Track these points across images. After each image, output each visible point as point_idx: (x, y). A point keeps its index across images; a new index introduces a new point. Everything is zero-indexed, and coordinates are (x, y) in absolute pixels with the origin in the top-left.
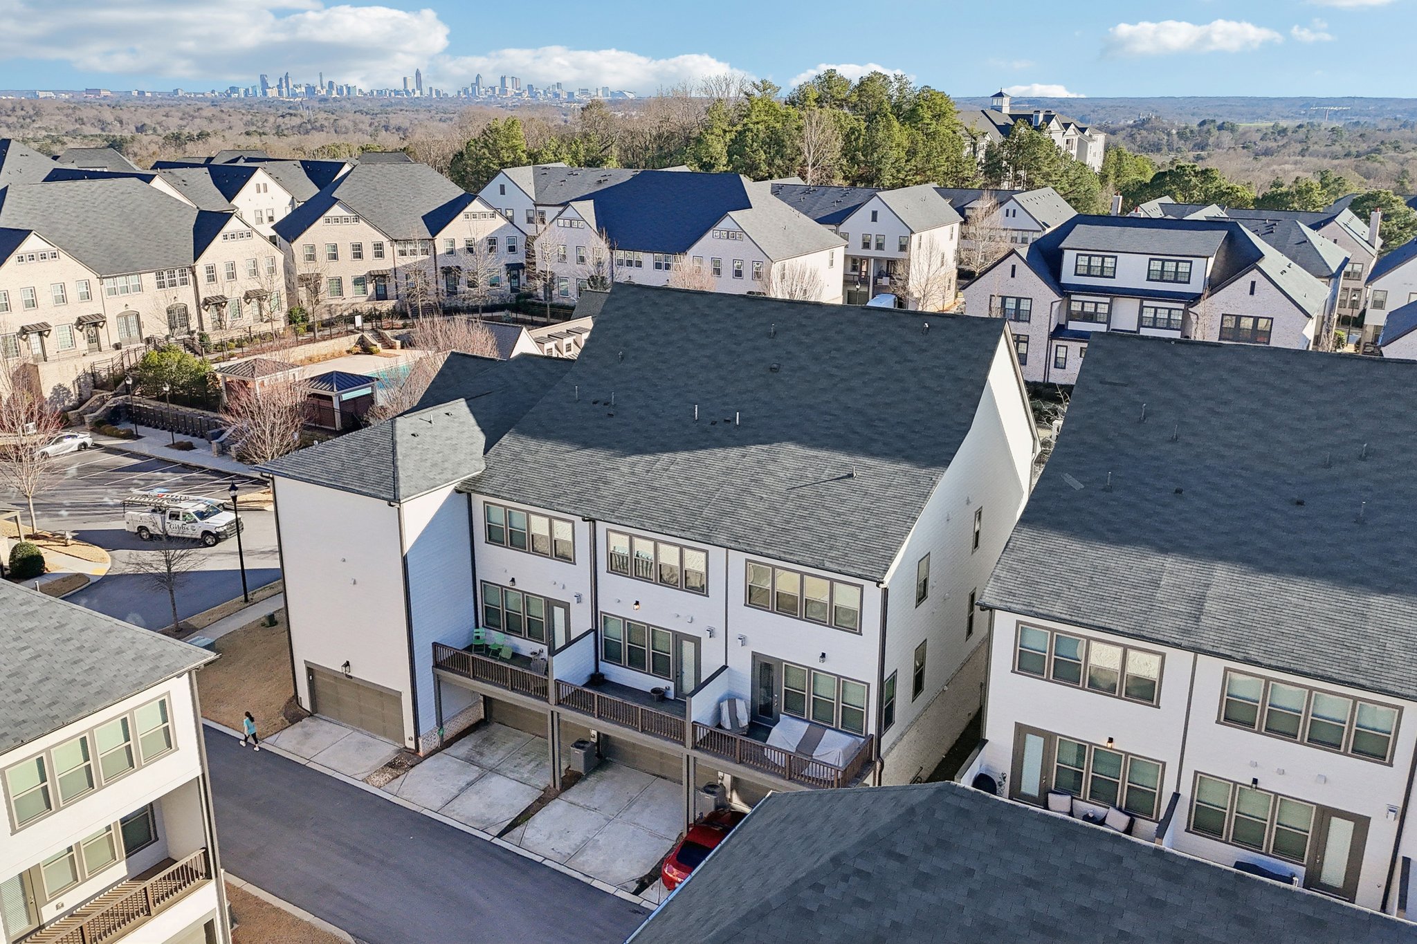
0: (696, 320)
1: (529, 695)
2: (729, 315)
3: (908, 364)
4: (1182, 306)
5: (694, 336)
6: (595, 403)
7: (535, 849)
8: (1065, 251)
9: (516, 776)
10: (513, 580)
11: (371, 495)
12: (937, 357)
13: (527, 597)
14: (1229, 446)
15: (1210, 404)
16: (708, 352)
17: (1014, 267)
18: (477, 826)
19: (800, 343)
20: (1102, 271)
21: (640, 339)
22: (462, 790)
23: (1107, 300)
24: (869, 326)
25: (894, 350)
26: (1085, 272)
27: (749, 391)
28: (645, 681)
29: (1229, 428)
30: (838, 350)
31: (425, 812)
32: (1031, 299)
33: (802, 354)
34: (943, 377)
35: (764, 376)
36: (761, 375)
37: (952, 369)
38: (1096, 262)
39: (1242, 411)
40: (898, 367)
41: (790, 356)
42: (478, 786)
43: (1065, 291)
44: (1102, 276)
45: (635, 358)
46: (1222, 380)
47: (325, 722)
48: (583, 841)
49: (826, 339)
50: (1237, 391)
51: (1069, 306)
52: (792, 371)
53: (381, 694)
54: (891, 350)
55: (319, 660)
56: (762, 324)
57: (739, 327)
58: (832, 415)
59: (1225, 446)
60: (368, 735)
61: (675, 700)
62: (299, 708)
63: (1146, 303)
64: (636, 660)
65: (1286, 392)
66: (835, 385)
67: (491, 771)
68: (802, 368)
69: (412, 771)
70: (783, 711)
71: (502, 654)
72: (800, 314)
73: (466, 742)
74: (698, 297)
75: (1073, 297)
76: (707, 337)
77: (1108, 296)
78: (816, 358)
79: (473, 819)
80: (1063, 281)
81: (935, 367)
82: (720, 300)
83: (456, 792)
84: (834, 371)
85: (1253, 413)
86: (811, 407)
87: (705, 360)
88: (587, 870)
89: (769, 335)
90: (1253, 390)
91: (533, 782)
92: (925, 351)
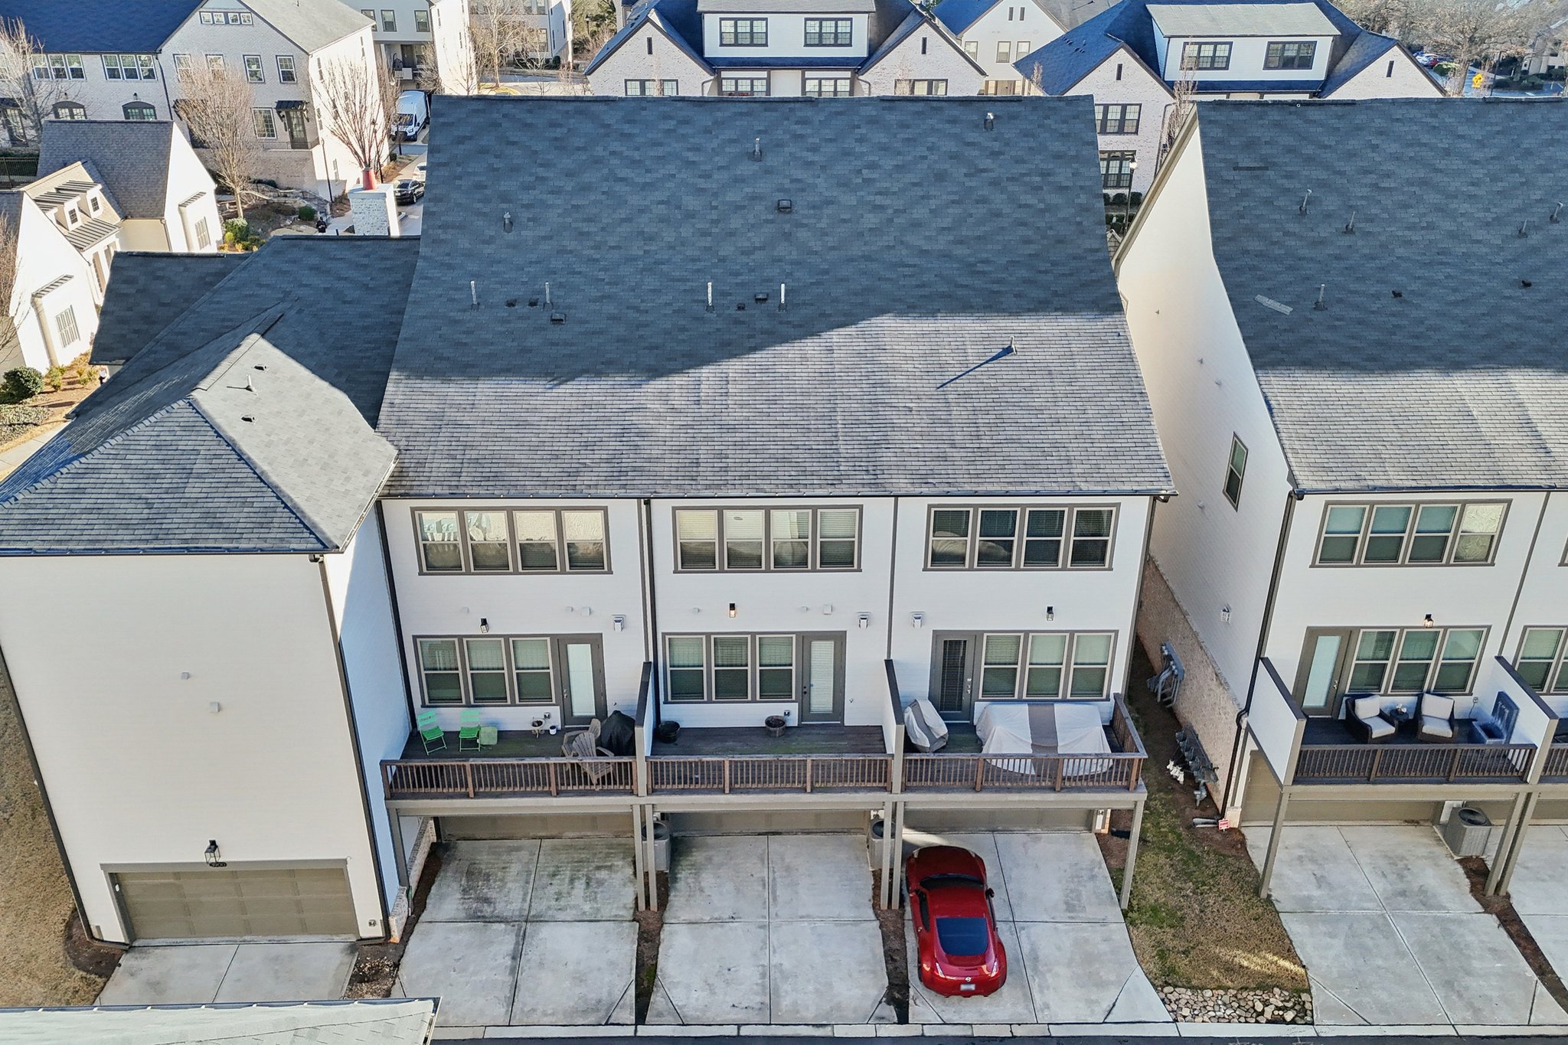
0: (616, 146)
1: (592, 793)
2: (669, 131)
3: (984, 175)
4: (848, 74)
5: (623, 173)
6: (511, 304)
7: (709, 1017)
8: (706, 16)
9: (570, 914)
10: (484, 622)
11: (263, 551)
12: (1019, 161)
13: (510, 642)
14: (1411, 227)
15: (1371, 179)
16: (659, 195)
17: (650, 40)
18: (592, 1019)
19: (809, 164)
20: (752, 38)
21: (527, 187)
22: (514, 971)
23: (764, 74)
24: (904, 126)
25: (954, 157)
26: (733, 42)
27: (755, 248)
28: (751, 713)
29: (1405, 206)
30: (872, 166)
31: (492, 1033)
32: (677, 81)
33: (818, 181)
34: (1041, 188)
35: (772, 222)
36: (767, 221)
37: (1049, 175)
38: (745, 27)
39: (1410, 183)
40: (970, 183)
41: (799, 186)
42: (531, 954)
43: (713, 66)
44: (752, 44)
45: (533, 220)
46: (1375, 148)
47: (168, 951)
48: (763, 976)
49: (846, 153)
50: (1397, 158)
51: (720, 86)
52: (814, 207)
53: (291, 873)
54: (951, 158)
55: (130, 855)
56: (732, 141)
57: (697, 149)
58: (910, 266)
59: (1409, 229)
60: (271, 942)
61: (799, 727)
62: (97, 944)
63: (808, 74)
64: (731, 686)
65: (1447, 152)
66: (890, 221)
67: (525, 923)
68: (829, 202)
69: (403, 972)
70: (980, 697)
71: (483, 740)
72: (787, 119)
73: (444, 890)
74: (602, 107)
75: (724, 74)
76: (648, 171)
77: (764, 70)
78: (844, 184)
79: (575, 1011)
80: (706, 55)
81: (1024, 175)
82: (645, 109)
83: (509, 979)
84: (879, 200)
85: (1424, 183)
86: (868, 258)
87: (662, 209)
88: (809, 1016)
89: (753, 157)
90: (1412, 154)
91: (606, 913)
92: (1000, 153)
